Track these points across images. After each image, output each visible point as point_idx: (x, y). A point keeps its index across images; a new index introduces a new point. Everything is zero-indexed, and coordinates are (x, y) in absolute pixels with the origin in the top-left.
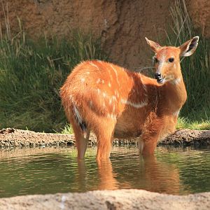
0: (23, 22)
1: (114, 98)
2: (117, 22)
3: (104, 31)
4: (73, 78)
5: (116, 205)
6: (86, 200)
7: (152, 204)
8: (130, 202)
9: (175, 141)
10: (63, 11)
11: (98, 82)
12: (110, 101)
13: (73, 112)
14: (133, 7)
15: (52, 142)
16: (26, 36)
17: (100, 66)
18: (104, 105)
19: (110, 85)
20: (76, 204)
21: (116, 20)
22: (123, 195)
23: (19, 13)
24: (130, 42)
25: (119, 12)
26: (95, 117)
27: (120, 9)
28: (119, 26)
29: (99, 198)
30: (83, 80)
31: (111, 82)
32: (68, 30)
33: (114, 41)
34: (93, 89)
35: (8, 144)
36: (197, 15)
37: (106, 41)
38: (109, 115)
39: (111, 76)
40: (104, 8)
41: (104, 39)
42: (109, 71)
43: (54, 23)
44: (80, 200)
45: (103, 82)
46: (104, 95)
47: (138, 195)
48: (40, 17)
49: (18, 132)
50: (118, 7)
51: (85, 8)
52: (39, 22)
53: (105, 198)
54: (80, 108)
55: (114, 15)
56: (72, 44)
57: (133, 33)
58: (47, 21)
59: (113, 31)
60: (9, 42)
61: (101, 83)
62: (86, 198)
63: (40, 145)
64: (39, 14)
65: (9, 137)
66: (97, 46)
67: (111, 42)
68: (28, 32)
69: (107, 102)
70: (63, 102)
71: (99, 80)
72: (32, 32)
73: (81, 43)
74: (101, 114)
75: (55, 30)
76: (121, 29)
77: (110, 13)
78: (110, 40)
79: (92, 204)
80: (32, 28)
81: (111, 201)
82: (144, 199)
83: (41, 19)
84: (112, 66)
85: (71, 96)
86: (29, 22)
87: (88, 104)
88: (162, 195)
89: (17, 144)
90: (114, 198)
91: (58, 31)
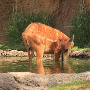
0: (23, 8)
1: (44, 38)
2: (60, 8)
3: (54, 12)
4: (27, 30)
5: (17, 78)
6: (6, 76)
7: (31, 78)
8: (23, 77)
9: (72, 56)
10: (38, 3)
11: (37, 32)
12: (42, 39)
13: (26, 43)
14: (66, 2)
15: (25, 55)
16: (24, 13)
17: (39, 25)
18: (39, 40)
19: (42, 33)
20: (1, 77)
21: (59, 7)
22: (21, 74)
23: (21, 4)
24: (64, 16)
25: (60, 4)
26: (36, 45)
27: (61, 3)
28: (60, 10)
29: (11, 75)
30: (31, 30)
31: (43, 31)
32: (40, 11)
33: (58, 16)
34: (35, 34)
35: (8, 56)
36: (88, 6)
37: (55, 16)
38: (41, 45)
39: (43, 29)
40: (54, 2)
41: (54, 15)
42: (42, 27)
43: (34, 8)
44: (3, 75)
45: (39, 31)
46: (40, 37)
47: (27, 74)
48: (29, 5)
49: (12, 51)
50: (60, 2)
51: (46, 2)
52: (29, 7)
53: (13, 75)
54: (30, 42)
55: (58, 5)
56: (41, 16)
57: (66, 13)
58: (31, 7)
59: (58, 12)
60: (17, 15)
61: (38, 32)
62: (6, 75)
63: (20, 56)
64: (29, 4)
65: (8, 53)
66: (51, 18)
67: (57, 16)
68: (24, 11)
69: (41, 40)
70: (23, 39)
71: (38, 31)
72: (26, 11)
73: (44, 16)
74: (38, 44)
75: (35, 11)
76: (61, 11)
77: (56, 5)
78: (56, 15)
79: (8, 77)
80: (26, 10)
81: (16, 76)
82: (29, 76)
83: (29, 6)
84: (44, 25)
85: (26, 37)
86: (25, 7)
87: (33, 40)
88: (37, 74)
89: (11, 56)
90: (17, 75)
91: (36, 11)
